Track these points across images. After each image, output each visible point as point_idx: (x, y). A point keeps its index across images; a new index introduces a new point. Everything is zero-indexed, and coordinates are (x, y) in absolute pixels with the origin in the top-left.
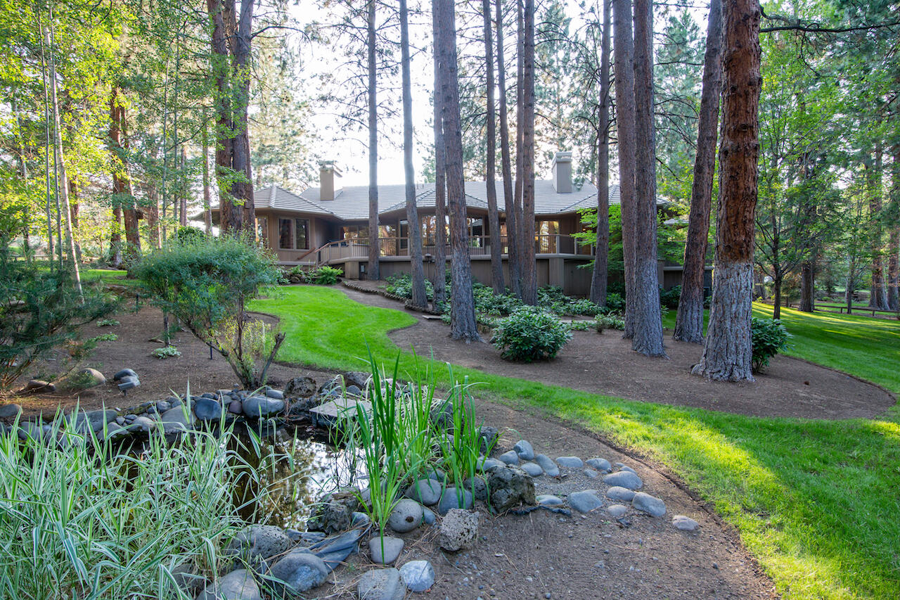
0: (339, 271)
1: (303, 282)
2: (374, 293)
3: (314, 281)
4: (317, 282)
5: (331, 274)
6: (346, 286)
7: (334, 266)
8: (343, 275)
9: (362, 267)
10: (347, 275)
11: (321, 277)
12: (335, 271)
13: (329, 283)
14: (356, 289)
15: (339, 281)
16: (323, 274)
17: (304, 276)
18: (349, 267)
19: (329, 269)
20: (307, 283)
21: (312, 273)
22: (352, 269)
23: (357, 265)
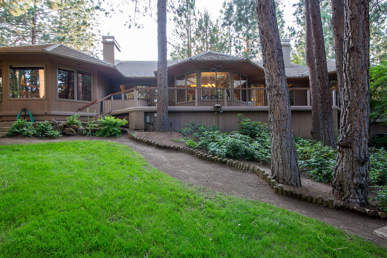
0: (124, 122)
1: (79, 133)
2: (176, 150)
3: (94, 133)
4: (98, 134)
5: (115, 125)
6: (133, 139)
7: (117, 116)
8: (127, 126)
9: (148, 117)
10: (132, 126)
11: (102, 128)
12: (119, 121)
13: (113, 136)
14: (149, 144)
15: (124, 132)
16: (105, 124)
17: (81, 127)
18: (133, 117)
19: (113, 119)
20: (85, 135)
21: (92, 125)
22: (137, 120)
23: (143, 115)
